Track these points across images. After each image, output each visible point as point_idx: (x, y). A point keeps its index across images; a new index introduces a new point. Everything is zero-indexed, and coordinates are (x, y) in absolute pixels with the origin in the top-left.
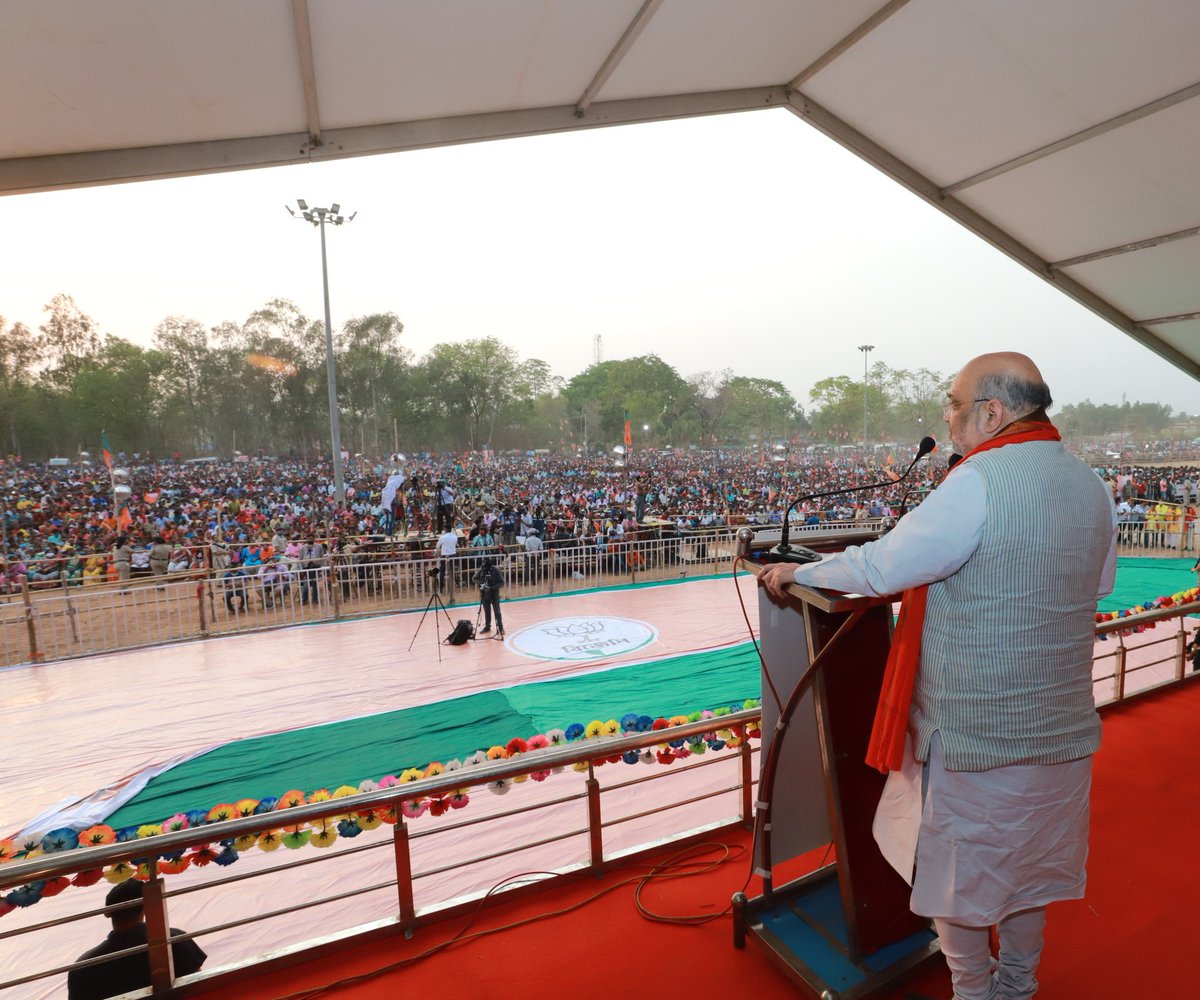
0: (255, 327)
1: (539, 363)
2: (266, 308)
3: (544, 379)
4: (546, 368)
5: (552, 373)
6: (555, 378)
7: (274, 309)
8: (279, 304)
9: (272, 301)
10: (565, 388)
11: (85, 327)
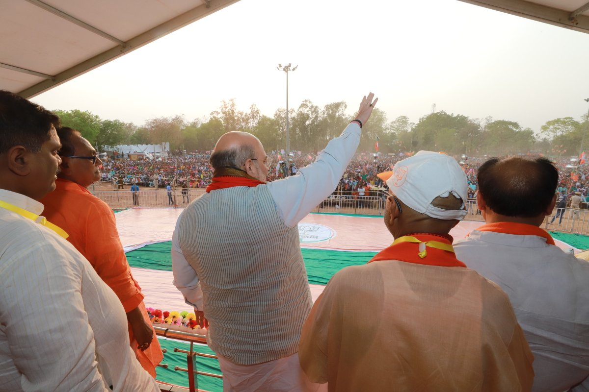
0: (301, 110)
1: (405, 117)
2: (302, 103)
3: (406, 124)
4: (408, 119)
5: (409, 122)
6: (411, 124)
7: (305, 103)
8: (306, 101)
9: (304, 100)
10: (414, 128)
11: (258, 113)
